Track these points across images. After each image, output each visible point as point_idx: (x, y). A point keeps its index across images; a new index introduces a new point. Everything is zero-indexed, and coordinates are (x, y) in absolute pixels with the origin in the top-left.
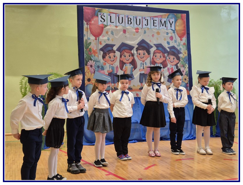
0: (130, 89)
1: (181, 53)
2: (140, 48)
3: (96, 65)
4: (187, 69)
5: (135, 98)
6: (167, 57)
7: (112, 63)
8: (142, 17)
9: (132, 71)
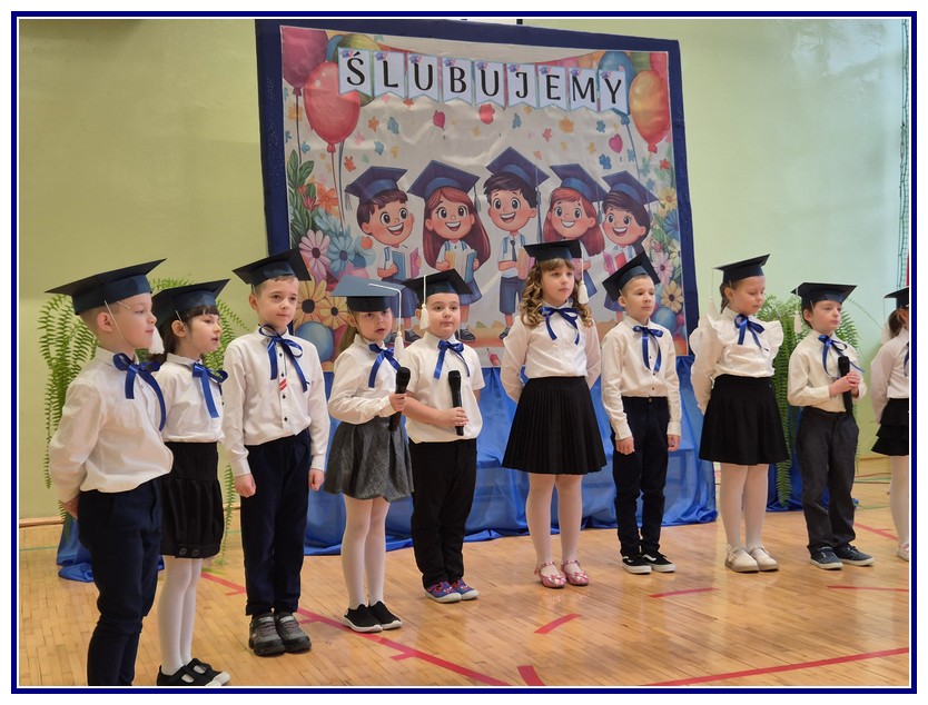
0: (466, 337)
1: (654, 199)
2: (499, 183)
3: (333, 248)
4: (677, 261)
5: (485, 371)
6: (603, 215)
7: (395, 239)
8: (505, 65)
9: (473, 270)
